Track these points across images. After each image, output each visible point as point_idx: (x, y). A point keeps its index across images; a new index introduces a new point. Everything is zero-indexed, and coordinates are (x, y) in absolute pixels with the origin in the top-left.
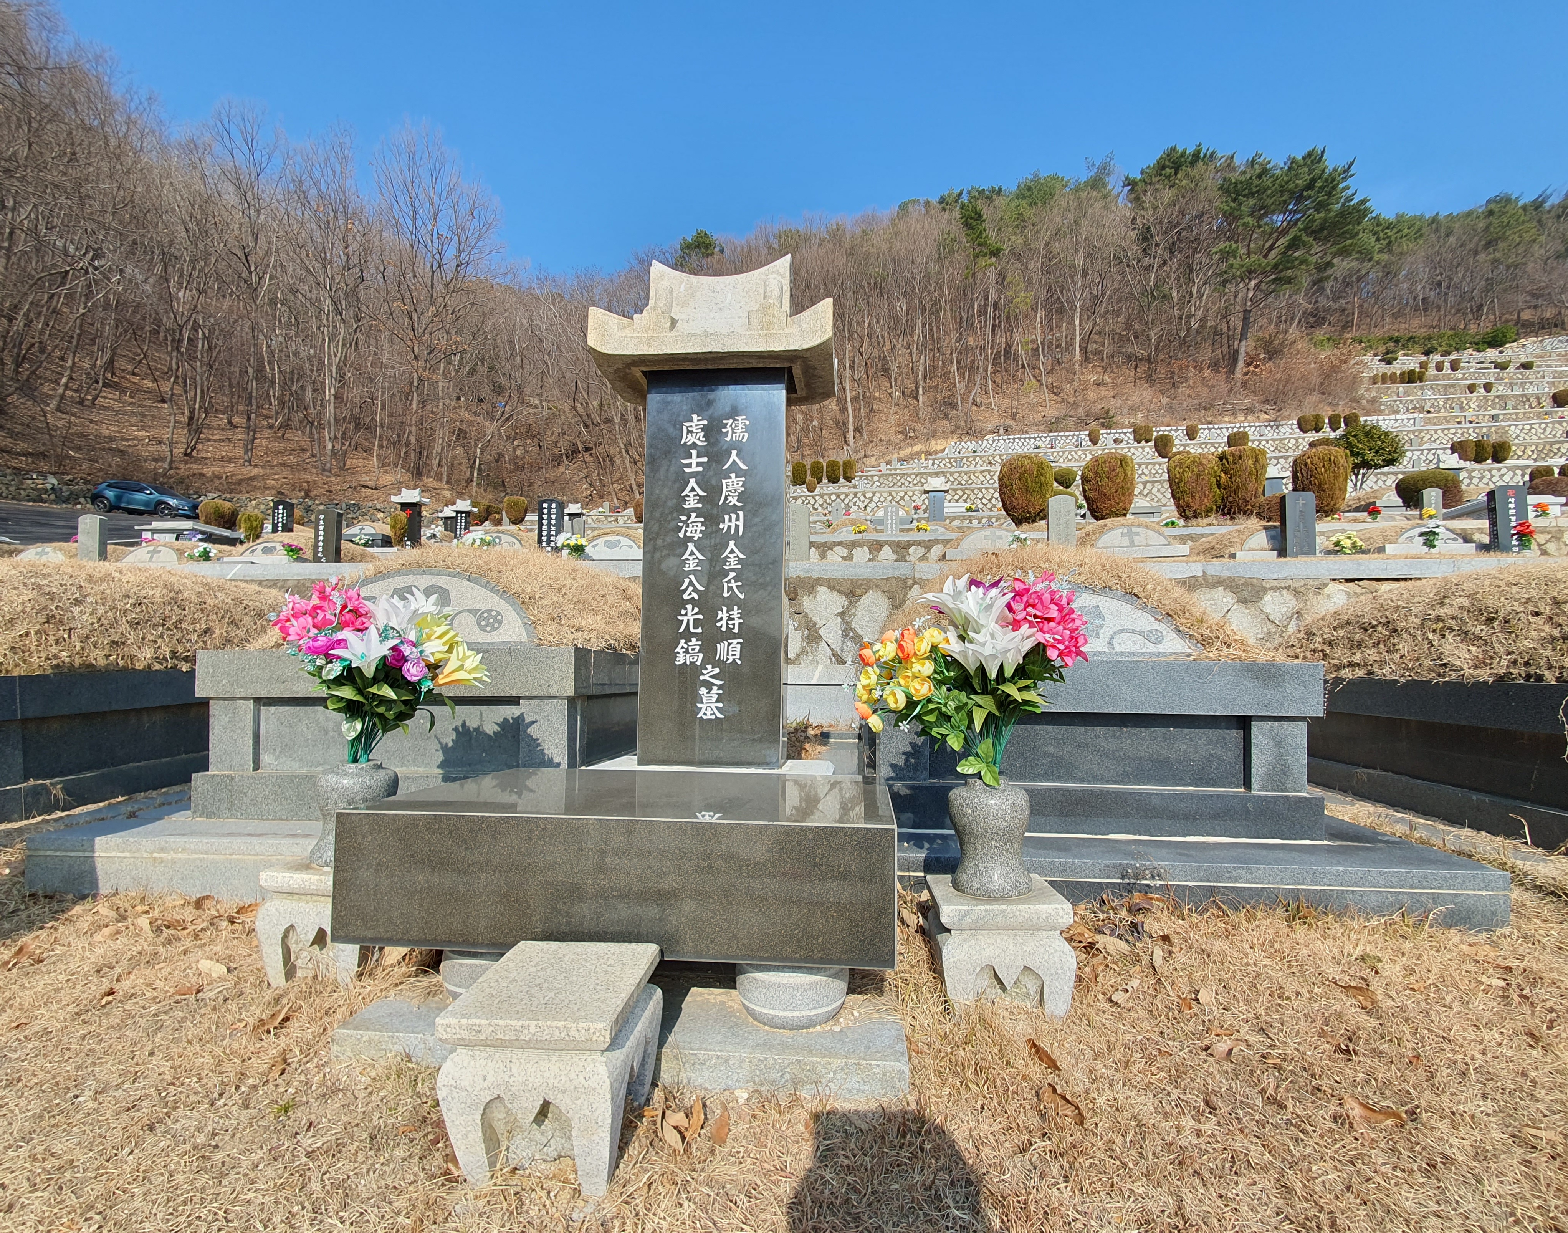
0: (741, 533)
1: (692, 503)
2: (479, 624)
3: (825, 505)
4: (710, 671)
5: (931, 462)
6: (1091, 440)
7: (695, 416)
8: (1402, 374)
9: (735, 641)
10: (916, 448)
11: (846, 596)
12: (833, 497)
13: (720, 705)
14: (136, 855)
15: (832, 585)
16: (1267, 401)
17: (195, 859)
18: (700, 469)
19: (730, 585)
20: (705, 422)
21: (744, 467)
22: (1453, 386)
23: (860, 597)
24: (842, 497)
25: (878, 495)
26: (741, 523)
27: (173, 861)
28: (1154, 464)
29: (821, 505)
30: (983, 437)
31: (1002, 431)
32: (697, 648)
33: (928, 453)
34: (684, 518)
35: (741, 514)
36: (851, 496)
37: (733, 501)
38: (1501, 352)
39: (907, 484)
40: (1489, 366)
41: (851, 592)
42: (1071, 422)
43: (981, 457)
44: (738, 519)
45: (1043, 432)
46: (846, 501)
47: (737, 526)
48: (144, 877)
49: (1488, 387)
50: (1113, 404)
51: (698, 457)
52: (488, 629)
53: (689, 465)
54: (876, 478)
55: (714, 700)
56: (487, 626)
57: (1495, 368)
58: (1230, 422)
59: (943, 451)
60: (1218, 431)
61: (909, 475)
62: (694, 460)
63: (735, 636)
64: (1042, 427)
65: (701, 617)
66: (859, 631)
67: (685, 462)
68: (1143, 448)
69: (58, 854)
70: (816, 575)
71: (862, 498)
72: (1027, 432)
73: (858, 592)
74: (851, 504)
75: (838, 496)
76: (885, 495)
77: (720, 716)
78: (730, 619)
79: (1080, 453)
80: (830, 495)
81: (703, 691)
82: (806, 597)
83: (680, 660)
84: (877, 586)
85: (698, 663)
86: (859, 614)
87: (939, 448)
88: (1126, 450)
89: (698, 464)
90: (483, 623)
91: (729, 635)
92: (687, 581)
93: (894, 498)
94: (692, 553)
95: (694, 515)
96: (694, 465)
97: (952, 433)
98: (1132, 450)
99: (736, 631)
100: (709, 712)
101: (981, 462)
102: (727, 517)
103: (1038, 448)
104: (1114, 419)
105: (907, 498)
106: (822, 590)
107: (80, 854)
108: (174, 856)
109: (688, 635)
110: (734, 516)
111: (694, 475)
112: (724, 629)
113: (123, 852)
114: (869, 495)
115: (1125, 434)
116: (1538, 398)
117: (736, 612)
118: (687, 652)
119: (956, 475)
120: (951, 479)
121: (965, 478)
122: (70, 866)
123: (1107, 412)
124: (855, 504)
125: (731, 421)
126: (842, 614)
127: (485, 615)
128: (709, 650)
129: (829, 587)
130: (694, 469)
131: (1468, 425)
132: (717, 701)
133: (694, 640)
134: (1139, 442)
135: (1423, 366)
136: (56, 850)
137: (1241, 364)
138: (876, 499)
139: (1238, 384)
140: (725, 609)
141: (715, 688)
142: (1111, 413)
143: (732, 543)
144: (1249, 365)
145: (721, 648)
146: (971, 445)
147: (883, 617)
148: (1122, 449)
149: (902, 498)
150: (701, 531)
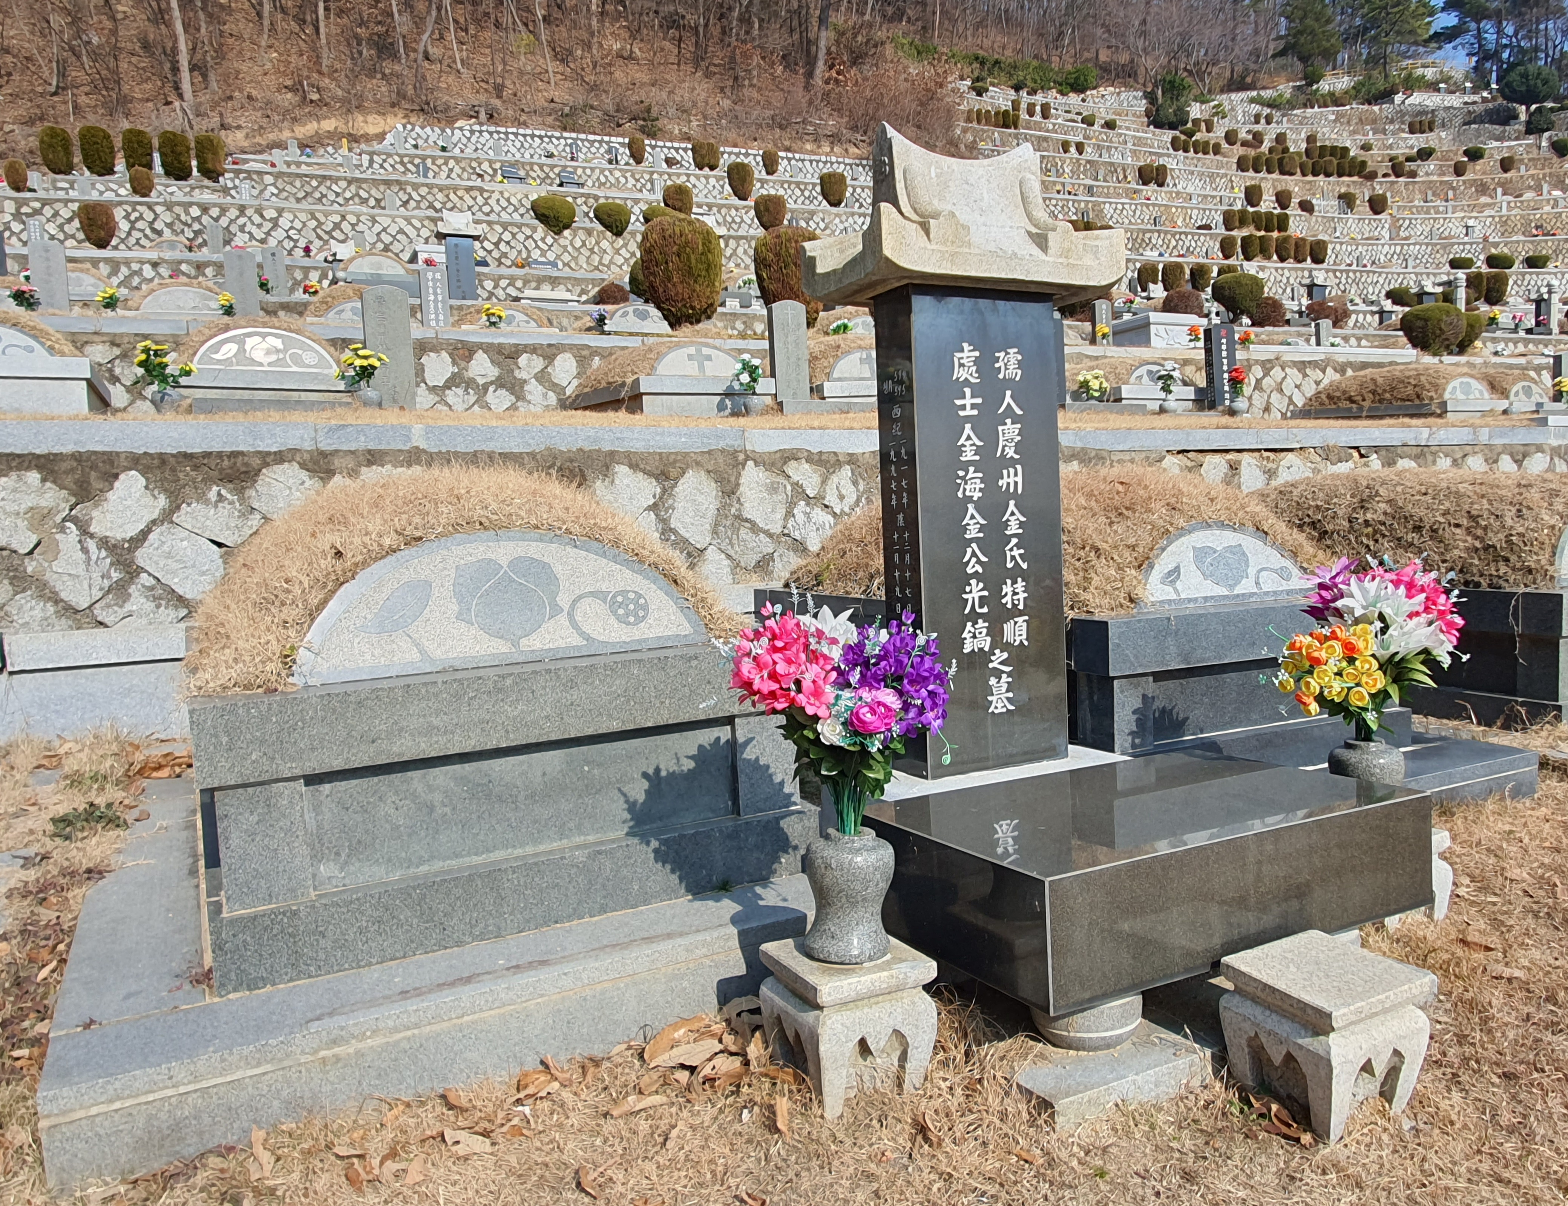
0: (1020, 491)
1: (969, 455)
2: (614, 613)
3: (178, 226)
4: (1000, 656)
5: (366, 158)
6: (632, 155)
7: (965, 345)
8: (997, 114)
9: (1020, 620)
10: (329, 125)
11: (657, 479)
12: (195, 212)
13: (1010, 695)
14: (286, 1063)
15: (635, 462)
16: (854, 128)
17: (398, 1042)
18: (975, 412)
19: (1014, 553)
20: (977, 354)
21: (1019, 412)
22: (1046, 139)
23: (677, 480)
24: (215, 212)
25: (287, 215)
26: (1019, 479)
27: (359, 1054)
28: (729, 207)
29: (169, 225)
30: (451, 122)
31: (483, 116)
32: (985, 631)
33: (354, 139)
34: (961, 473)
35: (1019, 467)
36: (233, 213)
37: (1010, 452)
38: (1083, 100)
39: (332, 197)
40: (1076, 117)
41: (663, 473)
42: (595, 116)
43: (457, 160)
44: (1016, 475)
45: (553, 127)
46: (224, 222)
47: (1016, 483)
48: (308, 1094)
49: (1080, 147)
50: (656, 96)
51: (973, 397)
52: (632, 619)
53: (963, 407)
54: (269, 179)
55: (1004, 690)
56: (627, 615)
57: (1083, 122)
58: (813, 153)
59: (381, 137)
60: (800, 164)
61: (336, 180)
62: (968, 401)
63: (1021, 614)
64: (550, 120)
65: (986, 593)
66: (682, 532)
67: (958, 402)
68: (707, 178)
69: (117, 1105)
70: (607, 447)
71: (257, 219)
72: (525, 125)
73: (673, 473)
74: (234, 228)
75: (205, 209)
76: (303, 216)
77: (1011, 707)
78: (1015, 593)
79: (618, 174)
80: (187, 206)
81: (993, 681)
82: (599, 483)
83: (967, 649)
84: (698, 464)
85: (987, 649)
86: (679, 505)
87: (372, 130)
88: (684, 178)
89: (973, 406)
90: (621, 611)
91: (1015, 612)
92: (969, 550)
93: (320, 224)
94: (973, 517)
95: (972, 469)
96: (968, 407)
97: (393, 105)
98: (692, 179)
99: (1021, 607)
100: (1000, 705)
101: (457, 170)
102: (1005, 472)
103: (550, 156)
104: (659, 124)
105: (345, 226)
106: (622, 470)
107: (169, 1092)
108: (360, 1045)
109: (974, 617)
110: (1012, 471)
111: (968, 419)
112: (1009, 606)
113: (259, 1065)
114: (270, 214)
115: (677, 150)
116: (1124, 170)
117: (1020, 585)
118: (974, 637)
119: (424, 191)
120: (415, 195)
121: (440, 196)
122: (150, 1117)
123: (648, 110)
124: (242, 229)
125: (1002, 354)
126: (654, 507)
127: (620, 599)
128: (995, 632)
129: (631, 466)
130: (969, 412)
131: (1067, 196)
132: (1007, 691)
133: (980, 621)
134: (701, 169)
135: (1016, 105)
136: (111, 1101)
137: (821, 65)
138: (284, 222)
139: (819, 95)
140: (1009, 582)
141: (1004, 676)
142: (654, 112)
143: (1012, 503)
144: (831, 67)
145: (1008, 627)
146: (432, 134)
147: (712, 512)
148: (679, 175)
149: (337, 226)
150: (981, 490)
